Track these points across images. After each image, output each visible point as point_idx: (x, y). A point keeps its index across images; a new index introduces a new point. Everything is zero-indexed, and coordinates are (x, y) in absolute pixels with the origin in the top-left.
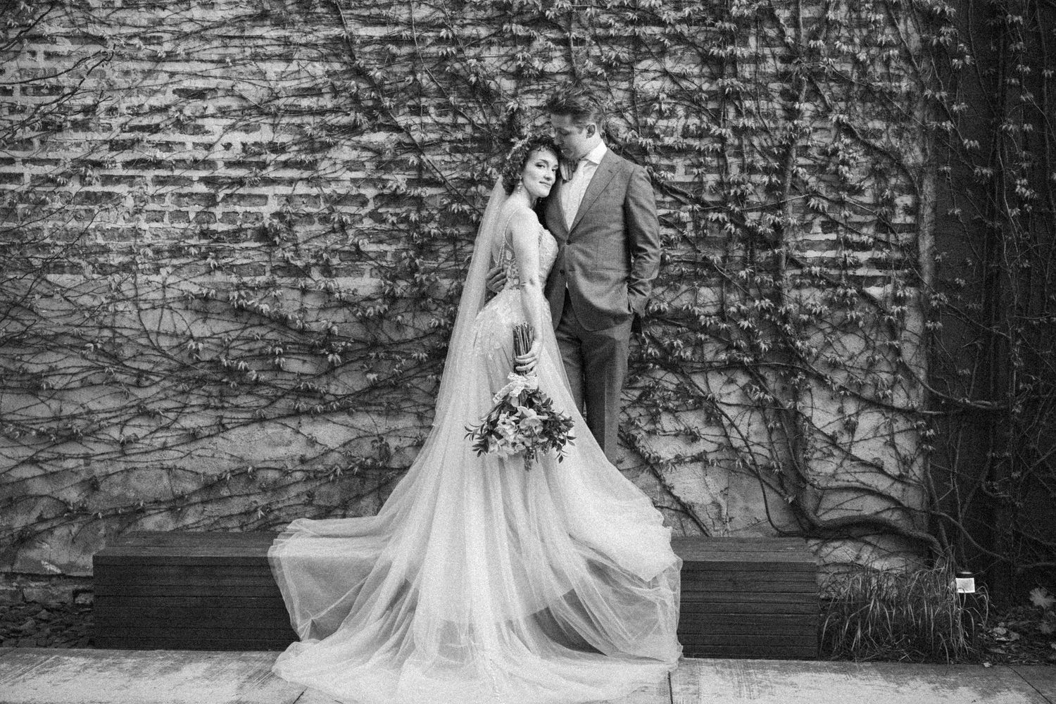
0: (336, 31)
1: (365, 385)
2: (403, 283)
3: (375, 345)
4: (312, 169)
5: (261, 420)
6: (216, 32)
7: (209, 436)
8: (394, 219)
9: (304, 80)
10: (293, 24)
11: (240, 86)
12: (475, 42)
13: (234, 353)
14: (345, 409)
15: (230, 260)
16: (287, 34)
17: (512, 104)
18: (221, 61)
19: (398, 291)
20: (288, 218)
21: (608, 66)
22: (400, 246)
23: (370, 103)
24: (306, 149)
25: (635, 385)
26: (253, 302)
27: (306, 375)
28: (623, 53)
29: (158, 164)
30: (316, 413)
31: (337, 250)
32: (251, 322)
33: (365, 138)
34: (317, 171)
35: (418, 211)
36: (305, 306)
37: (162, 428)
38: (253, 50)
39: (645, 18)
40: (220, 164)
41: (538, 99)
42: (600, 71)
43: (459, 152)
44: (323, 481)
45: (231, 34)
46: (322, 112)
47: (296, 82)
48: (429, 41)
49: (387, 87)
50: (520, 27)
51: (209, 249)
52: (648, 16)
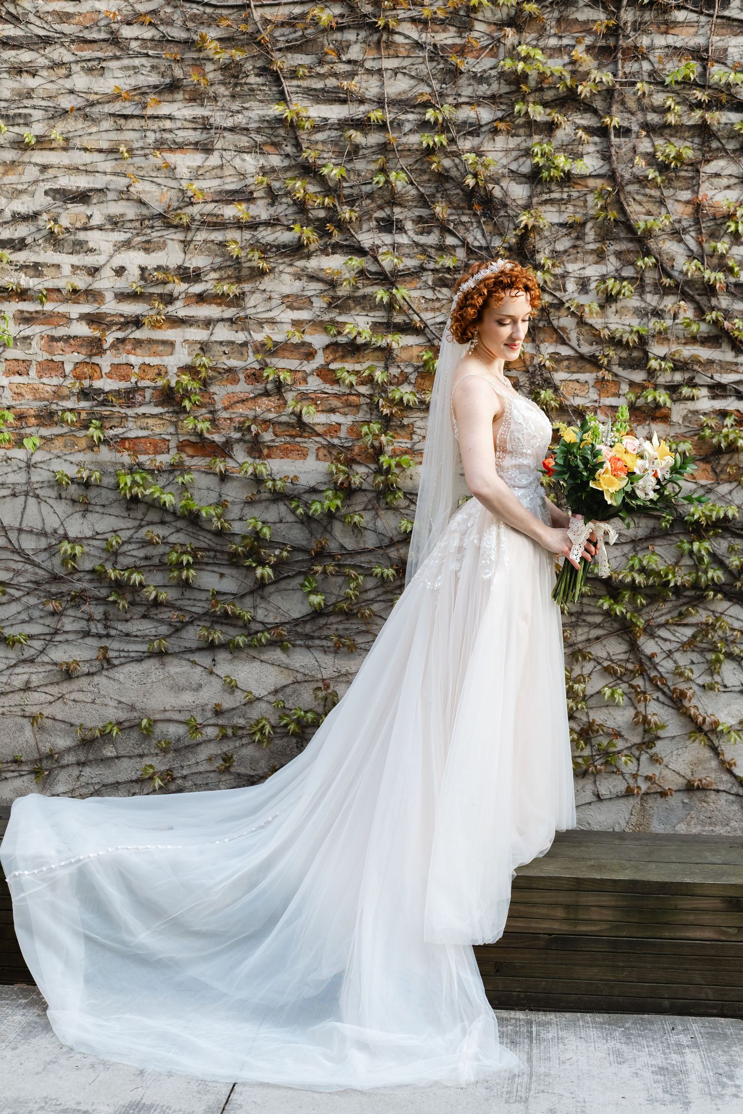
0: (276, 110)
1: (305, 610)
2: (362, 470)
3: (321, 555)
4: (239, 306)
5: (161, 655)
6: (107, 109)
7: (88, 674)
8: (353, 379)
9: (229, 180)
10: (215, 99)
11: (140, 188)
12: (473, 129)
13: (124, 561)
14: (277, 643)
15: (118, 431)
16: (206, 113)
17: (525, 219)
18: (113, 151)
19: (356, 480)
20: (203, 375)
21: (663, 168)
22: (360, 416)
23: (322, 214)
24: (229, 277)
25: (686, 621)
26: (152, 491)
27: (224, 594)
28: (687, 149)
29: (23, 294)
30: (238, 647)
31: (269, 421)
32: (148, 518)
33: (313, 264)
34: (244, 309)
35: (386, 368)
36: (224, 497)
37: (24, 661)
38: (158, 136)
39: (718, 100)
40: (109, 296)
41: (560, 212)
42: (652, 174)
43: (446, 286)
44: (244, 741)
45: (126, 112)
46: (253, 226)
47: (217, 182)
48: (407, 127)
49: (346, 192)
50: (540, 108)
51: (91, 414)
52: (724, 98)
